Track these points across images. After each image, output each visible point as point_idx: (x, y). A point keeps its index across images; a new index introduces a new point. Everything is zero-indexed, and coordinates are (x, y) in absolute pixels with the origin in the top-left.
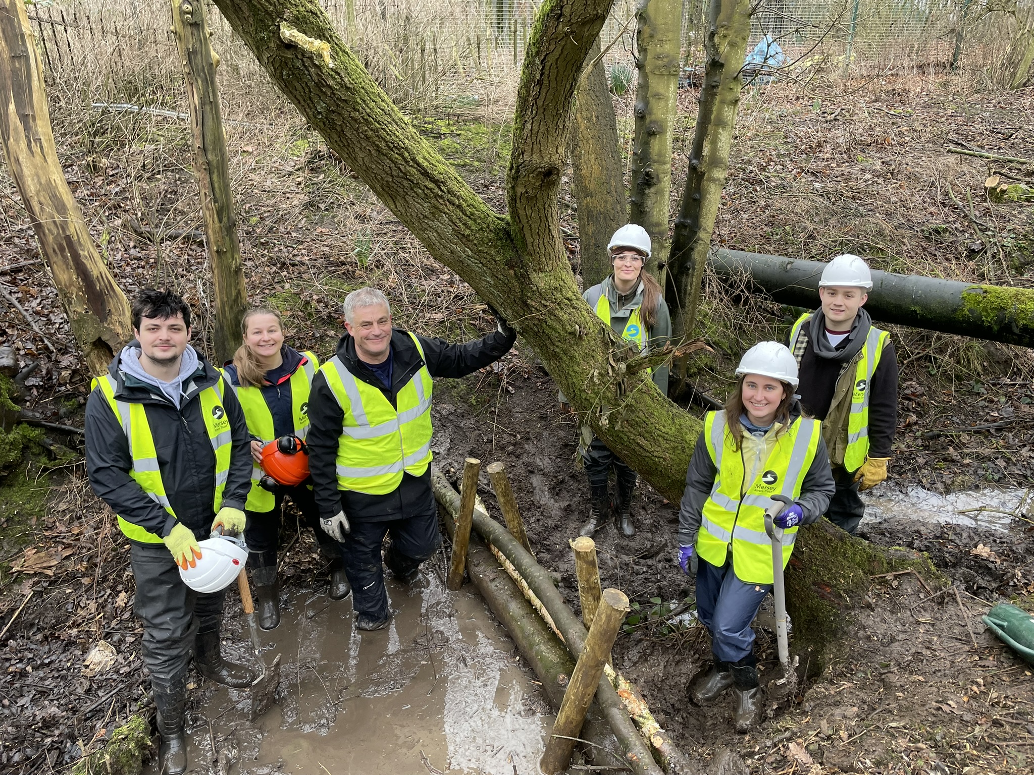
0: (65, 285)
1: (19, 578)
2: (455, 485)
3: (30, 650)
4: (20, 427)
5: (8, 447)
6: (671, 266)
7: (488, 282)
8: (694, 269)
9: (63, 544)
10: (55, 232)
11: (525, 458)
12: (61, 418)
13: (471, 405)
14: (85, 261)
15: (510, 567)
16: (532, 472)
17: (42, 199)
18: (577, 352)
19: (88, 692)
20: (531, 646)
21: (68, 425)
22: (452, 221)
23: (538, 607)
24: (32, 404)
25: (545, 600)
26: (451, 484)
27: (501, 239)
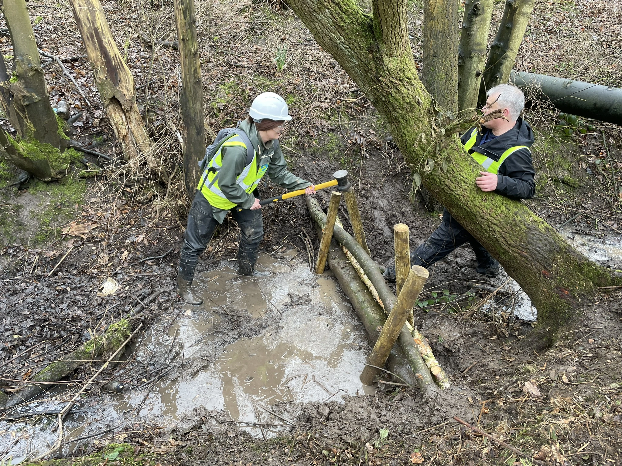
0: (94, 60)
1: (67, 238)
2: (325, 211)
3: (70, 279)
4: (70, 150)
5: (62, 161)
6: (485, 75)
7: (354, 63)
8: (501, 78)
9: (92, 221)
10: (88, 25)
11: (371, 199)
12: (93, 147)
13: (341, 164)
14: (106, 46)
15: (354, 261)
16: (375, 208)
17: (81, 4)
18: (411, 118)
19: (100, 304)
20: (362, 308)
21: (97, 151)
22: (332, 15)
23: (369, 286)
24: (77, 137)
25: (374, 280)
26: (323, 209)
27: (365, 31)
